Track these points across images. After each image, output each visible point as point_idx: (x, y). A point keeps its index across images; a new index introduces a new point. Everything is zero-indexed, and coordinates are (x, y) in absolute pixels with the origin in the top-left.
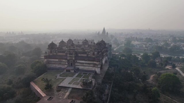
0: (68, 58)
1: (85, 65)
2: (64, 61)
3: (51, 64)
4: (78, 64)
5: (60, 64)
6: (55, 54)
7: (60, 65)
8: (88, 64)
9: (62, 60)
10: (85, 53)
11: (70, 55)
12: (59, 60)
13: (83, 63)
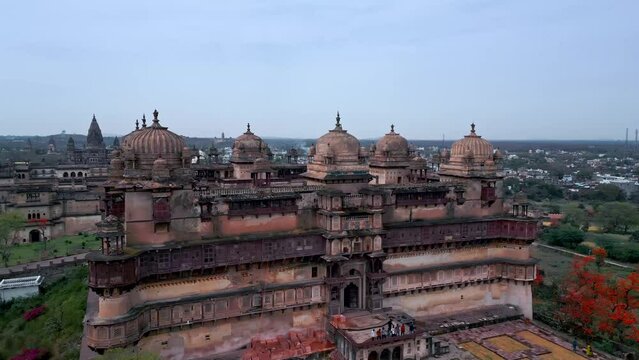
0: (335, 249)
1: (442, 279)
2: (285, 276)
3: (164, 337)
4: (402, 284)
5: (258, 312)
6: (201, 227)
7: (253, 325)
8: (466, 266)
9: (269, 277)
10: (436, 195)
11: (353, 224)
12: (235, 281)
13: (431, 271)
